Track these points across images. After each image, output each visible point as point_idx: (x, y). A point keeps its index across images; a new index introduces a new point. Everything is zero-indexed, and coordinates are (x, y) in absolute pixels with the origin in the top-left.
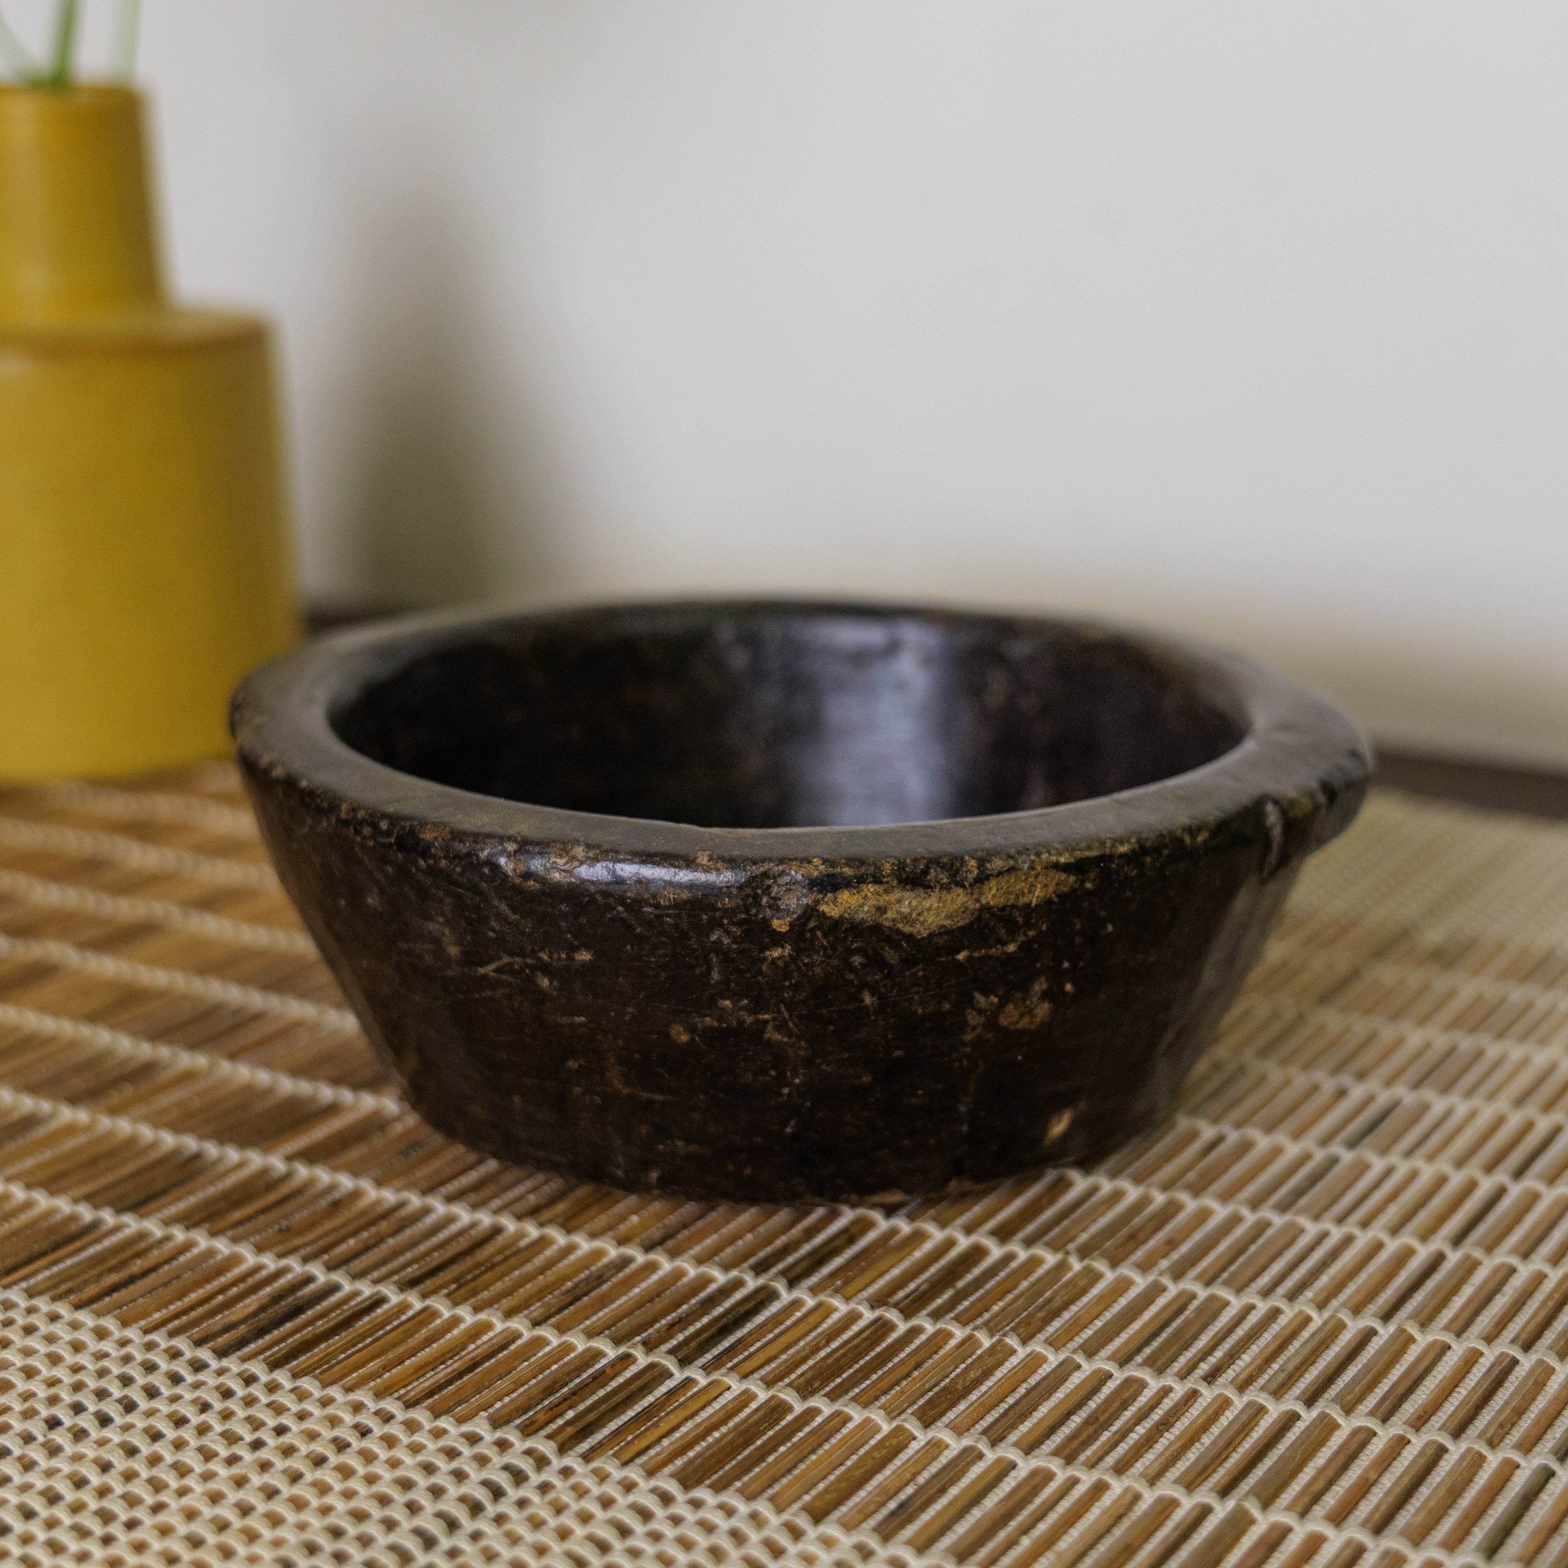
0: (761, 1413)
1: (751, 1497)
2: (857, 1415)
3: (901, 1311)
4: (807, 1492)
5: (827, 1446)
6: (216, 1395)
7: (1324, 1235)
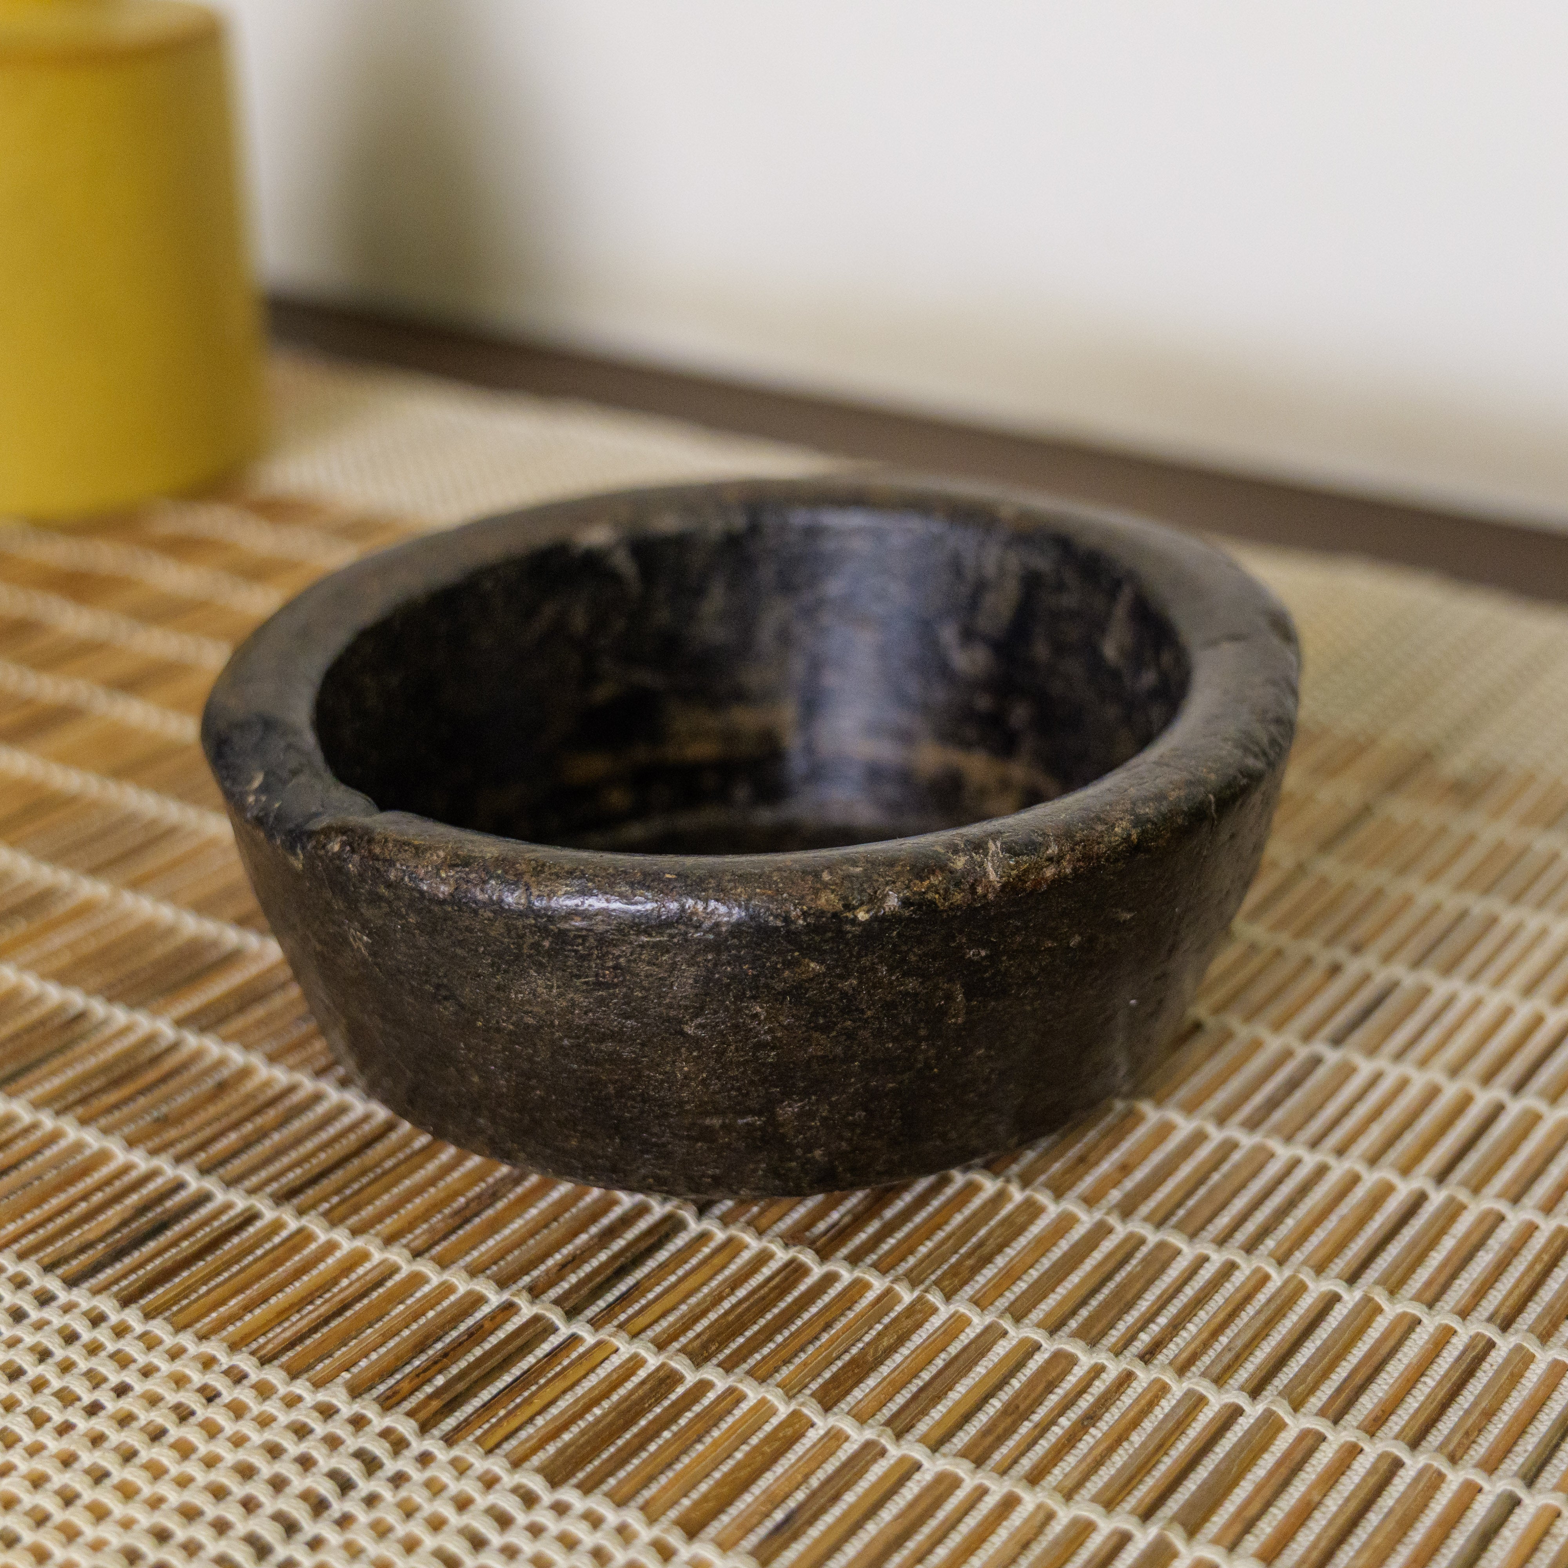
0: (647, 1387)
1: (620, 1502)
2: (753, 1393)
3: (818, 1252)
4: (686, 1495)
5: (716, 1433)
6: (58, 1340)
7: (1296, 1163)
